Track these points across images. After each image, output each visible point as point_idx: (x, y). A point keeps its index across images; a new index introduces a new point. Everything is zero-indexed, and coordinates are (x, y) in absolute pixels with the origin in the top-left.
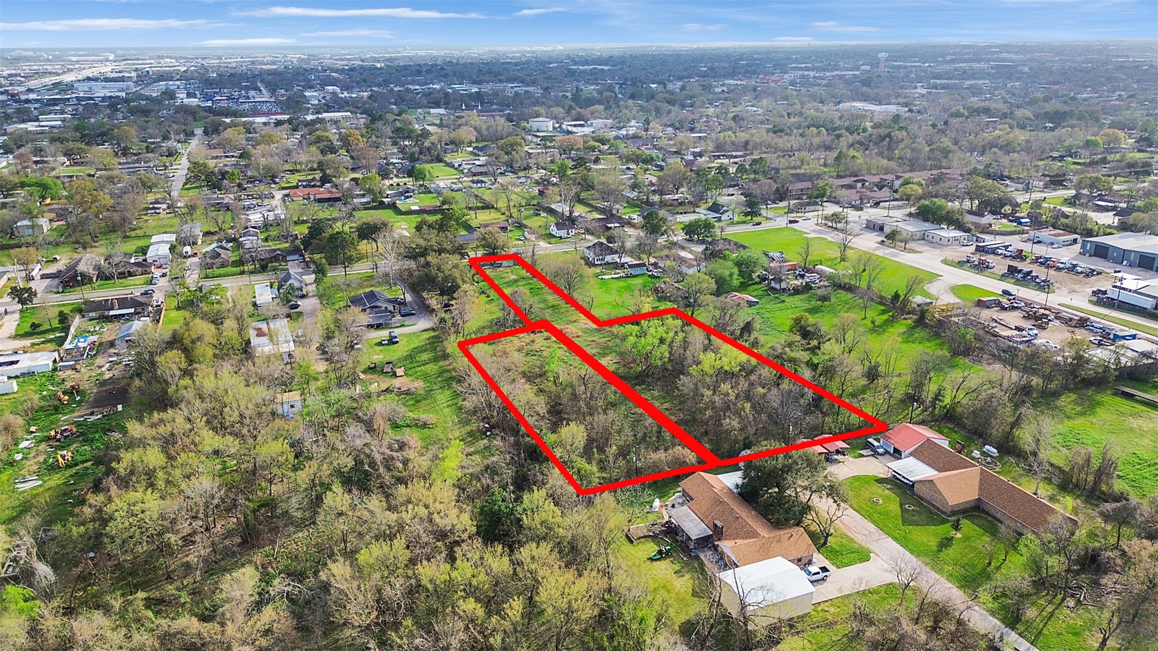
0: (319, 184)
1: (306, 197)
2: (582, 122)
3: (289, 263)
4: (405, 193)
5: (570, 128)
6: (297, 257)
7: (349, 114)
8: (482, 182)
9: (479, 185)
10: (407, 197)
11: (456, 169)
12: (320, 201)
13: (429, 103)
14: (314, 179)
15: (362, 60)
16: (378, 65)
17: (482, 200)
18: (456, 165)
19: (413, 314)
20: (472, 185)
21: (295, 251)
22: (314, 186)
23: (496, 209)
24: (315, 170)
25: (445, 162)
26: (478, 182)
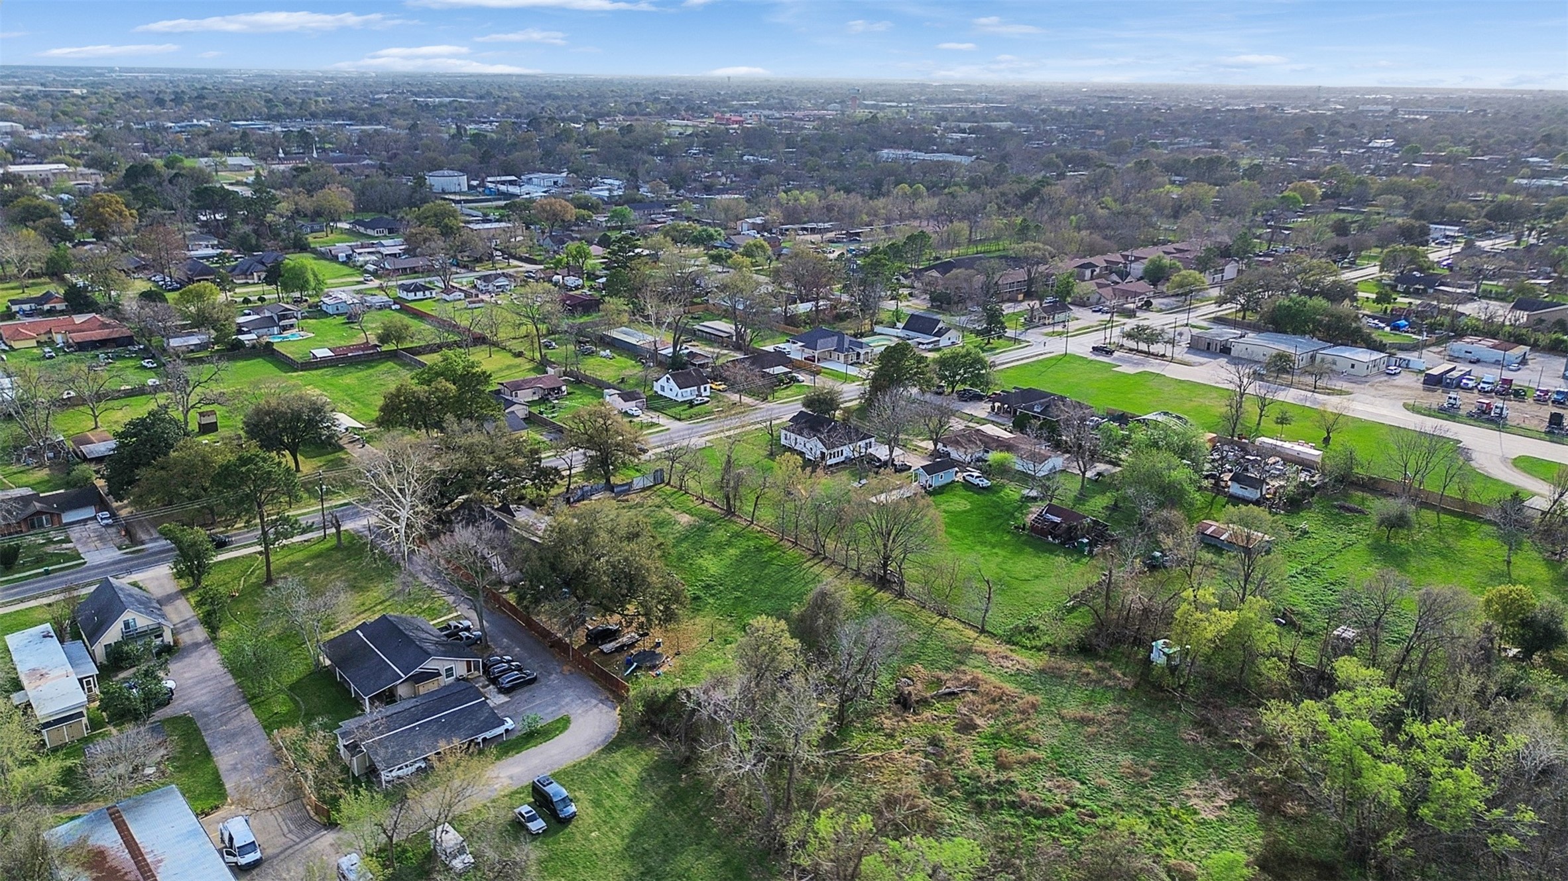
0: (60, 306)
1: (44, 338)
2: (513, 178)
3: (75, 533)
4: (280, 320)
5: (503, 188)
6: (89, 512)
7: (63, 166)
8: (424, 288)
9: (420, 295)
10: (284, 328)
11: (343, 263)
12: (82, 347)
13: (211, 148)
14: (47, 297)
15: (42, 85)
16: (77, 92)
17: (453, 327)
18: (342, 256)
19: (534, 680)
20: (404, 295)
21: (85, 496)
22: (51, 312)
23: (495, 344)
24: (38, 276)
25: (314, 251)
26: (417, 288)
